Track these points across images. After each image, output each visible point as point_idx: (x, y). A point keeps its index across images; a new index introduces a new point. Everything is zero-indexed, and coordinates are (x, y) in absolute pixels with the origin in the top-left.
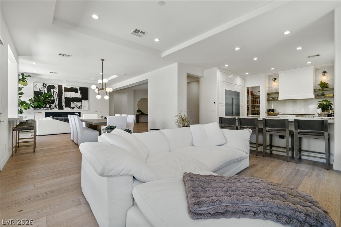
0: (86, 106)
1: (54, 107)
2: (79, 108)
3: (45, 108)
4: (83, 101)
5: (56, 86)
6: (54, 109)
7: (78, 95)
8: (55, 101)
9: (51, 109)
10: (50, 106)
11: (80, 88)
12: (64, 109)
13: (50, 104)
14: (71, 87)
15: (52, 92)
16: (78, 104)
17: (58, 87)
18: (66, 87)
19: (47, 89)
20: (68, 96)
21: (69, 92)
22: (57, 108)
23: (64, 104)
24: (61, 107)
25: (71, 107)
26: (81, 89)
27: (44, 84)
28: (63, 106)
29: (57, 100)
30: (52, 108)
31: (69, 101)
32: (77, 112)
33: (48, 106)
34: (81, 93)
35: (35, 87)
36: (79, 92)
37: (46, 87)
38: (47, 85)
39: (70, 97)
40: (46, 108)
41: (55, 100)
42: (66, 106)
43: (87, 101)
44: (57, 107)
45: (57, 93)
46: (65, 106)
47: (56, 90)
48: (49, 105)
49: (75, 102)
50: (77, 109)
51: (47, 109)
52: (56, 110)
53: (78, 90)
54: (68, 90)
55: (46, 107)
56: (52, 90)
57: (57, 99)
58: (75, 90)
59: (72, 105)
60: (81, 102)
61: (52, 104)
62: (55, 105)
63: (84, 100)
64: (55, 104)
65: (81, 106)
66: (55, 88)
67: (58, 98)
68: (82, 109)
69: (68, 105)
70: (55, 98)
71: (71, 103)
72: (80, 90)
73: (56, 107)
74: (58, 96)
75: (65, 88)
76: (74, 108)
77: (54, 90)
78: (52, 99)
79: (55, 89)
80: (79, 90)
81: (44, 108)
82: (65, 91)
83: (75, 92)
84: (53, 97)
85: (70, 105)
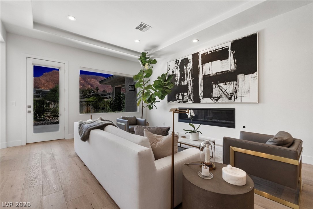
0: (249, 91)
1: (187, 98)
2: (230, 99)
3: (178, 101)
4: (241, 77)
5: (190, 58)
6: (187, 101)
7: (229, 64)
8: (189, 87)
9: (184, 102)
10: (183, 96)
11: (232, 44)
12: (202, 100)
13: (183, 93)
14: (212, 49)
15: (185, 70)
16: (229, 87)
17: (193, 59)
18: (204, 54)
19: (179, 68)
20: (207, 73)
21: (210, 63)
22: (191, 100)
23: (201, 92)
25: (214, 95)
26: (236, 44)
27: (176, 60)
28: (200, 95)
29: (191, 85)
30: (185, 100)
31: (209, 83)
33: (181, 97)
34: (234, 58)
35: (169, 70)
36: (231, 55)
37: (179, 64)
38: (180, 61)
39: (211, 73)
40: (179, 101)
41: (189, 85)
42: (205, 96)
43: (252, 75)
44: (192, 97)
45: (191, 70)
46: (202, 95)
47: (190, 66)
49: (221, 84)
50: (227, 100)
51: (179, 102)
52: (191, 104)
53: (228, 52)
54: (208, 58)
55: (178, 98)
56: (185, 67)
58: (222, 54)
59: (216, 92)
60: (236, 80)
61: (185, 94)
62: (189, 94)
63: (242, 75)
64: (189, 91)
65: (236, 92)
66: (188, 62)
67: (192, 81)
68: (239, 100)
69: (208, 94)
70: (188, 81)
71: (214, 86)
72: (231, 50)
73: (190, 98)
74: (193, 77)
75: (203, 56)
76: (219, 98)
77: (187, 67)
78: (186, 83)
79: (188, 64)
80: (229, 50)
81: (176, 101)
82: (203, 63)
83: (221, 60)
84: (186, 80)
85: (212, 91)
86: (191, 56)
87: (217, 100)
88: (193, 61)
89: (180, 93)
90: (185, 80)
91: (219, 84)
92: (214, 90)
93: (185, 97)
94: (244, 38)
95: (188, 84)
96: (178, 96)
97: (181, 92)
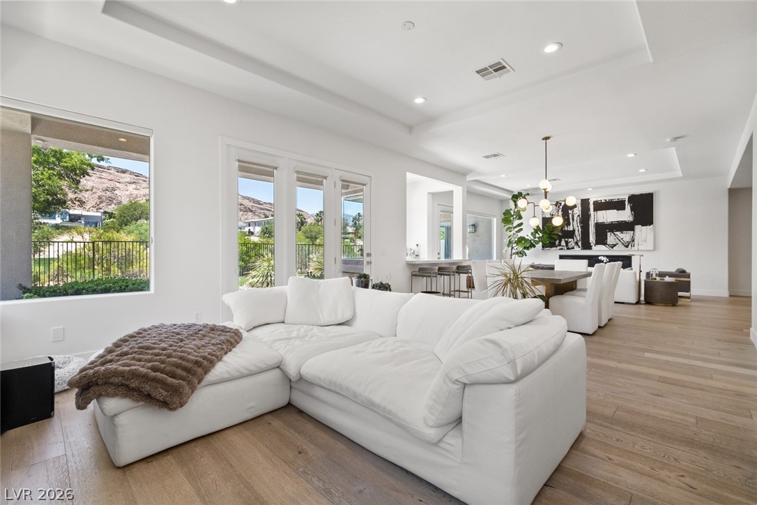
0: (645, 241)
1: (573, 245)
2: (627, 246)
3: (559, 248)
4: (638, 228)
5: (578, 203)
6: (573, 248)
7: (626, 215)
8: (576, 233)
9: (568, 249)
10: (567, 243)
11: (629, 198)
12: (593, 247)
13: (567, 240)
14: (608, 199)
15: (570, 215)
16: (626, 236)
17: (581, 204)
18: (597, 201)
19: (562, 212)
20: (601, 221)
21: (604, 211)
22: (579, 247)
23: (592, 239)
24: (587, 245)
25: (608, 243)
26: (632, 198)
27: (558, 202)
28: (591, 241)
29: (578, 231)
30: (570, 247)
31: (603, 231)
32: (604, 256)
33: (563, 243)
34: (632, 209)
36: (628, 207)
37: (561, 207)
38: (563, 205)
39: (605, 221)
40: (561, 247)
41: (576, 231)
42: (597, 243)
43: (648, 227)
44: (580, 244)
45: (579, 216)
46: (595, 242)
47: (577, 211)
48: (565, 241)
49: (618, 233)
50: (623, 248)
51: (562, 249)
52: (578, 251)
53: (625, 204)
54: (601, 206)
55: (560, 245)
56: (570, 212)
57: (580, 228)
58: (619, 205)
59: (611, 238)
60: (633, 230)
61: (570, 240)
62: (575, 240)
63: (640, 226)
64: (576, 238)
65: (633, 241)
66: (575, 206)
68: (636, 248)
69: (601, 240)
70: (575, 226)
71: (609, 234)
72: (629, 202)
73: (578, 245)
74: (581, 222)
75: (596, 203)
76: (615, 245)
77: (573, 212)
78: (571, 228)
79: (575, 210)
80: (627, 202)
81: (557, 247)
82: (596, 209)
83: (618, 210)
84: (571, 226)
85: (606, 239)
86: (580, 201)
87: (612, 248)
88: (582, 206)
89: (563, 240)
90: (569, 224)
91: (616, 233)
92: (608, 237)
93: (570, 244)
94: (642, 194)
95: (574, 231)
96: (560, 243)
97: (565, 238)
